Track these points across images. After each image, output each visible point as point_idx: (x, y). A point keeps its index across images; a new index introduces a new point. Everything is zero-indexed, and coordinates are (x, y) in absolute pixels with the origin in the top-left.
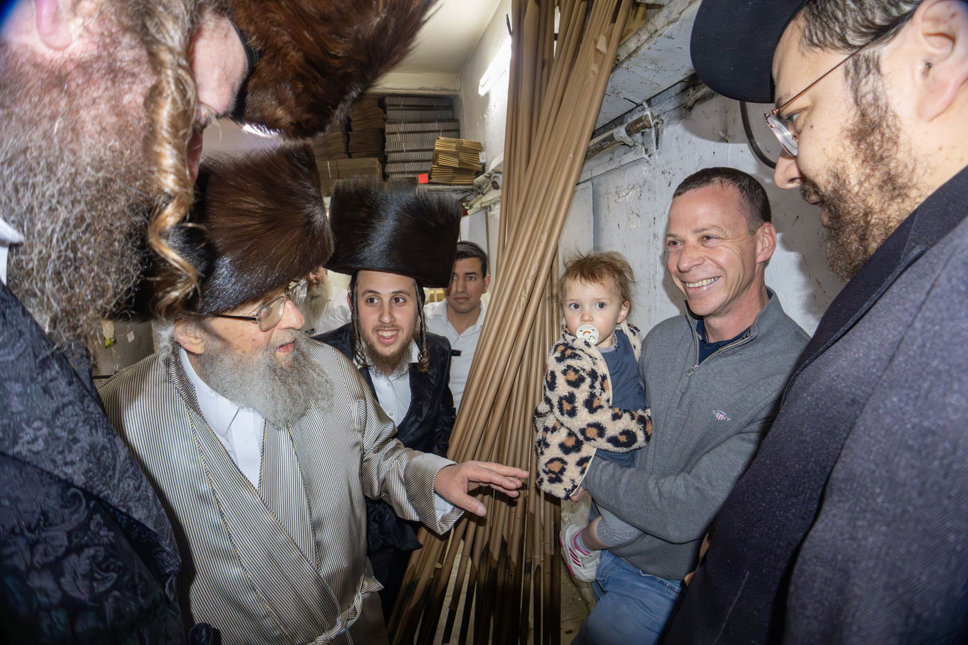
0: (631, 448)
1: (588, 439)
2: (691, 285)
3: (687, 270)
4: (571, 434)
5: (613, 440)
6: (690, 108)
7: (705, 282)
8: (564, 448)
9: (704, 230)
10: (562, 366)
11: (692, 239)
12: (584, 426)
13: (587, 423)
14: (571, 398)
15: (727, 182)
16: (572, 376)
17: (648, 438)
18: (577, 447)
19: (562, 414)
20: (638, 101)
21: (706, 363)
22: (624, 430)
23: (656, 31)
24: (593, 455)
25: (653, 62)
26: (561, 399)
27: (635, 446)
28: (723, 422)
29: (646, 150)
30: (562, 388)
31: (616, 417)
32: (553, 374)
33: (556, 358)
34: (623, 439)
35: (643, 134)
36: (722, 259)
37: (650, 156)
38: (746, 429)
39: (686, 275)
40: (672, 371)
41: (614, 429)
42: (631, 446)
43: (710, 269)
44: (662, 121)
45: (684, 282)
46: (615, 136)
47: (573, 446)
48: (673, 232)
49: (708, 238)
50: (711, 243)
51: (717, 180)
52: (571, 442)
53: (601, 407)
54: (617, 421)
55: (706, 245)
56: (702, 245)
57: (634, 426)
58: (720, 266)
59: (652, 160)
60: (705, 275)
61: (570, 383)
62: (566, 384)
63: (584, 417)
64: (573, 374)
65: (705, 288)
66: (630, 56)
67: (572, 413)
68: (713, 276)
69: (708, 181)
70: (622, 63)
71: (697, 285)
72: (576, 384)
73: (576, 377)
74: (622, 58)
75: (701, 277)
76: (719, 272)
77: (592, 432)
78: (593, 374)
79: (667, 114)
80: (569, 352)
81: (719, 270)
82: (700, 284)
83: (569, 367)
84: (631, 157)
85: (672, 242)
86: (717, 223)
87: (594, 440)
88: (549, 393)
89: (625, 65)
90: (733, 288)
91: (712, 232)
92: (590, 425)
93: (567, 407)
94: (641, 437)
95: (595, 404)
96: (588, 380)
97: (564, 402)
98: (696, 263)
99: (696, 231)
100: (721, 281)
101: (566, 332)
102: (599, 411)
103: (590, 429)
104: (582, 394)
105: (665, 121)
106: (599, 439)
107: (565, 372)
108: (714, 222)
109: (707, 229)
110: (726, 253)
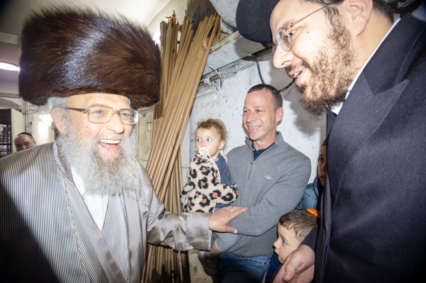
0: (231, 201)
1: (213, 198)
2: (251, 128)
3: (250, 122)
4: (205, 197)
5: (224, 198)
6: (236, 73)
7: (256, 127)
8: (202, 204)
9: (257, 107)
10: (200, 166)
11: (253, 110)
12: (212, 192)
13: (213, 190)
14: (205, 180)
15: (268, 90)
16: (204, 170)
17: (237, 197)
18: (208, 203)
19: (200, 188)
20: (214, 69)
21: (258, 160)
22: (228, 193)
23: (229, 41)
24: (215, 206)
25: (225, 53)
26: (200, 181)
27: (233, 200)
28: (270, 180)
29: (216, 88)
30: (200, 176)
31: (225, 187)
32: (195, 171)
33: (196, 163)
34: (228, 197)
35: (215, 82)
36: (263, 119)
37: (218, 90)
38: (279, 181)
39: (249, 123)
40: (242, 166)
41: (224, 193)
42: (231, 200)
43: (258, 123)
44: (223, 78)
45: (248, 127)
46: (204, 81)
47: (206, 203)
48: (246, 106)
49: (259, 111)
50: (260, 113)
51: (264, 89)
52: (205, 201)
53: (218, 183)
54: (225, 189)
55: (258, 113)
56: (257, 113)
57: (231, 191)
58: (262, 122)
59: (218, 92)
60: (256, 125)
61: (204, 173)
62: (202, 174)
63: (211, 188)
64: (205, 169)
65: (256, 130)
66: (216, 50)
67: (206, 187)
68: (259, 125)
69: (261, 89)
70: (213, 52)
71: (253, 128)
72: (206, 173)
73: (207, 170)
74: (213, 50)
75: (255, 125)
76: (261, 124)
77: (215, 195)
78: (213, 169)
79: (225, 75)
80: (201, 160)
81: (261, 123)
82: (254, 128)
83: (203, 166)
84: (209, 91)
85: (246, 111)
86: (262, 105)
87: (216, 198)
88: (192, 180)
89: (214, 53)
90: (266, 130)
91: (260, 109)
92: (214, 191)
93: (203, 184)
94: (234, 195)
95: (216, 182)
96: (211, 172)
97: (202, 182)
98: (253, 120)
99: (254, 107)
100: (262, 128)
101: (197, 153)
102: (218, 185)
103: (214, 193)
104: (210, 178)
105: (225, 77)
106: (218, 198)
107: (201, 169)
108: (262, 104)
109: (258, 107)
110: (265, 118)
